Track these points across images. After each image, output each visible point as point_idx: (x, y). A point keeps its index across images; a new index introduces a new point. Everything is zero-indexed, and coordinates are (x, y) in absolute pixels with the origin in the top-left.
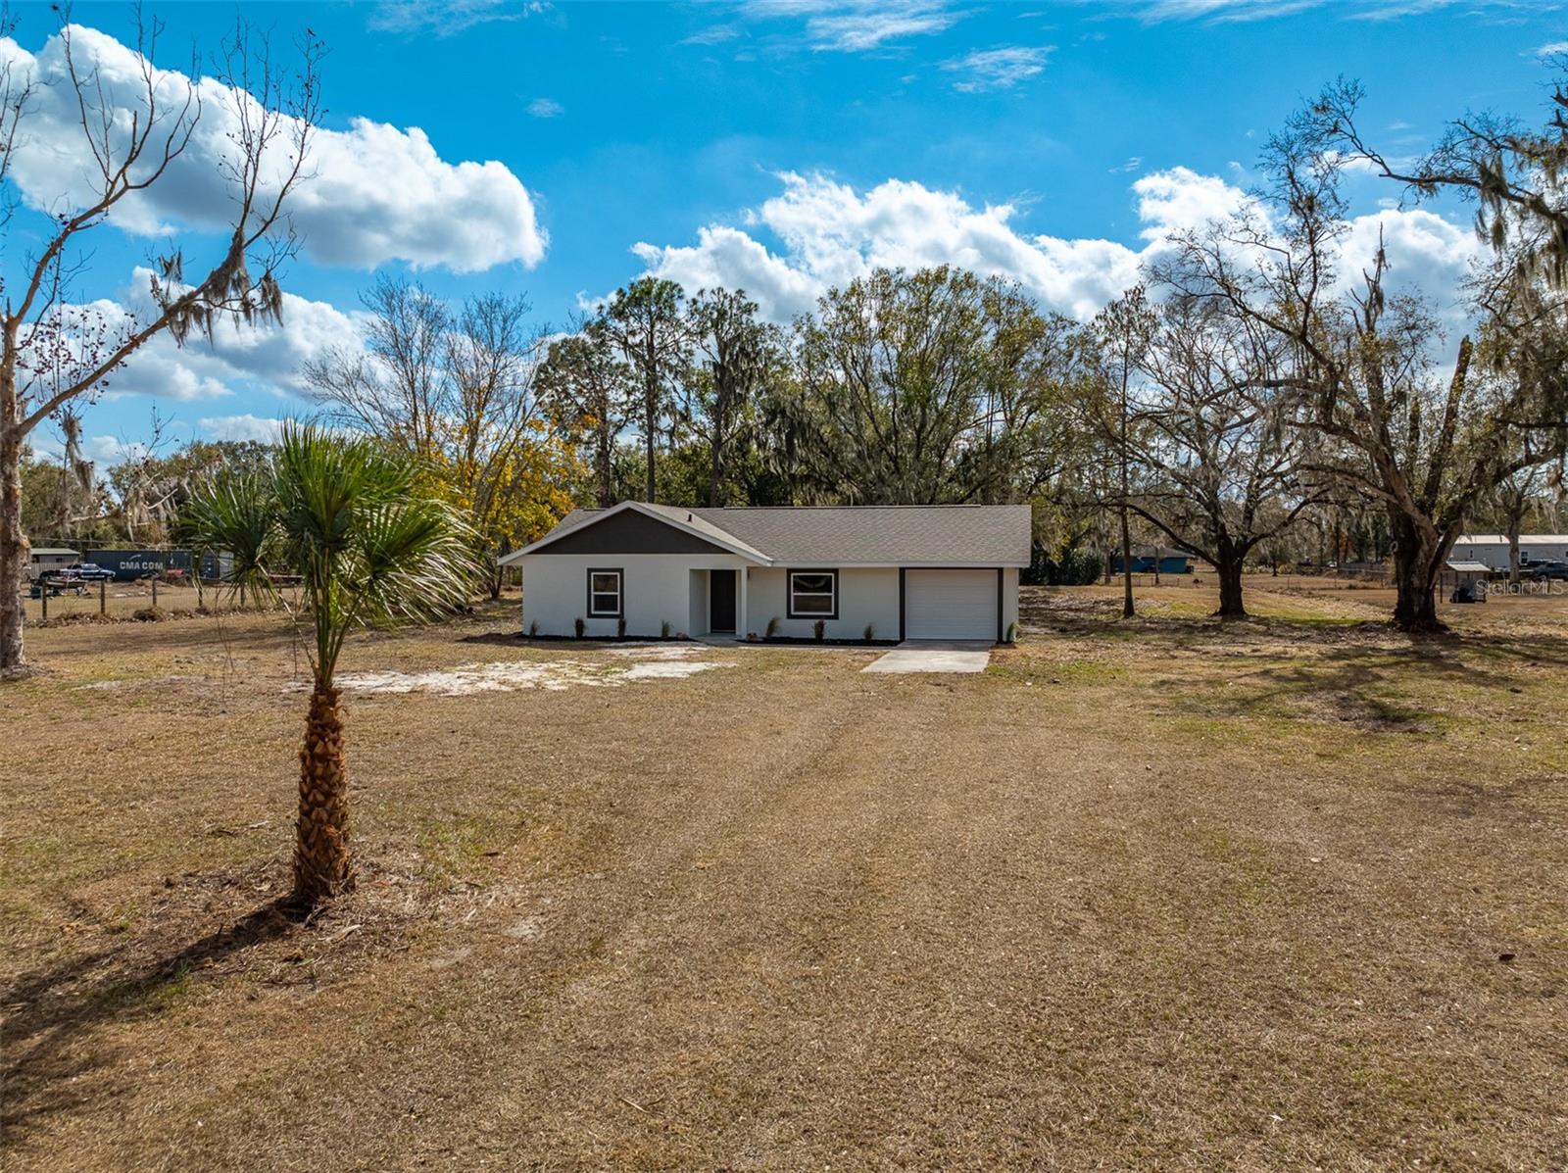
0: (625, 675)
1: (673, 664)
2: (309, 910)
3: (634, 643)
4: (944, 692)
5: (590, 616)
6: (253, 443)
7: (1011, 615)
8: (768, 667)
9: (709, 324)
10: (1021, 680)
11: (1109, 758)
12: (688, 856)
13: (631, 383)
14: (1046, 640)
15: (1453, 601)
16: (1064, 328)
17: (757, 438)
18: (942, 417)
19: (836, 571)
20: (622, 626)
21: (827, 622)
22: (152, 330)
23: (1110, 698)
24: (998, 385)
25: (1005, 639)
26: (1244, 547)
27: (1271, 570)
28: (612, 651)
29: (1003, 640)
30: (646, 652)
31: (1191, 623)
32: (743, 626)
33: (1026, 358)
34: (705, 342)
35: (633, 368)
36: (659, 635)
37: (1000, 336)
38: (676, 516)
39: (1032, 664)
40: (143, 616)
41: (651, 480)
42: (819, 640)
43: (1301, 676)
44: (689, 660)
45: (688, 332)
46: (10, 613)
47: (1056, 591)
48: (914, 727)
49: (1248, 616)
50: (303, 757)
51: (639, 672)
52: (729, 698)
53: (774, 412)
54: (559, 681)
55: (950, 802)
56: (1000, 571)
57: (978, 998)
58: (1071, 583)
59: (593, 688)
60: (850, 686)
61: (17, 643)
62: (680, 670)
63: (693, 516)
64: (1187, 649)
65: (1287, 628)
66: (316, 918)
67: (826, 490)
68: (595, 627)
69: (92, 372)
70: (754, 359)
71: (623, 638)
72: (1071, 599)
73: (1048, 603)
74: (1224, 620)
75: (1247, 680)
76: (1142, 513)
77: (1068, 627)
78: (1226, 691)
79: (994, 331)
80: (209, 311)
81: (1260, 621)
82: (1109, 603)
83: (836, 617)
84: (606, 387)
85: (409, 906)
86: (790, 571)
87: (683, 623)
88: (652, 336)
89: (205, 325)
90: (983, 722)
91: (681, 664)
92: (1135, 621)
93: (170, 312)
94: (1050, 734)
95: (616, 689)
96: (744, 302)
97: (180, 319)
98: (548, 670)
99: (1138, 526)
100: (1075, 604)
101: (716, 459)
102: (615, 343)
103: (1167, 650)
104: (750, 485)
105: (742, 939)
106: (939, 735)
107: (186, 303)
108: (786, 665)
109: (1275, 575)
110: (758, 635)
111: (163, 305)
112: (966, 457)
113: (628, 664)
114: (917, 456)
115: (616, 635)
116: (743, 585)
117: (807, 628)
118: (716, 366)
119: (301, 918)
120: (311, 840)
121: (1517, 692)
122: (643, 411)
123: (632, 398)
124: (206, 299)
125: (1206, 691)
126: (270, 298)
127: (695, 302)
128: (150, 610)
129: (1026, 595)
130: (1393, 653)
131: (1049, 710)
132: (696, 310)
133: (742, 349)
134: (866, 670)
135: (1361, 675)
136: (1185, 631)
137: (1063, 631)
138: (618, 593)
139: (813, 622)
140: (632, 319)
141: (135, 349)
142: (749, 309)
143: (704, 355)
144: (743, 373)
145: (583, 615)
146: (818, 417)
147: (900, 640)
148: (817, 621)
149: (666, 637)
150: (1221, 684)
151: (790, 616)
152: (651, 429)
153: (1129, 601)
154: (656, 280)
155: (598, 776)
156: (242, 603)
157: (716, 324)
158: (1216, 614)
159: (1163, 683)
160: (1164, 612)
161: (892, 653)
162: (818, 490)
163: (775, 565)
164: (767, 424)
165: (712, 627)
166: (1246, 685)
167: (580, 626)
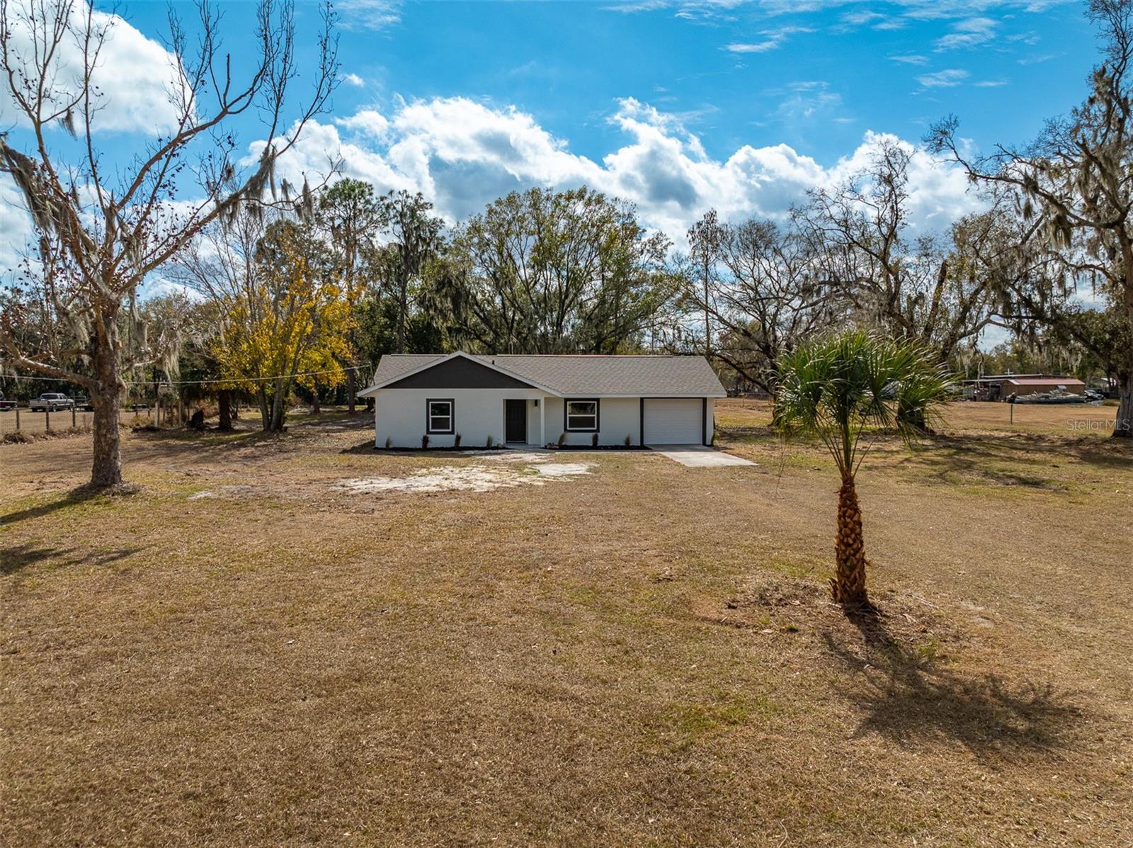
3: (469, 453)
5: (430, 433)
19: (598, 400)
21: (599, 434)
22: (208, 220)
25: (708, 442)
32: (541, 438)
36: (486, 446)
42: (595, 446)
56: (705, 400)
63: (496, 362)
71: (459, 449)
76: (725, 360)
83: (598, 431)
86: (566, 400)
87: (501, 437)
93: (222, 206)
97: (229, 212)
107: (234, 200)
110: (554, 445)
115: (454, 446)
116: (541, 410)
117: (586, 439)
118: (401, 246)
127: (382, 199)
138: (451, 416)
145: (425, 432)
148: (594, 434)
149: (490, 448)
151: (569, 431)
163: (562, 395)
164: (438, 291)
165: (507, 439)
167: (425, 440)
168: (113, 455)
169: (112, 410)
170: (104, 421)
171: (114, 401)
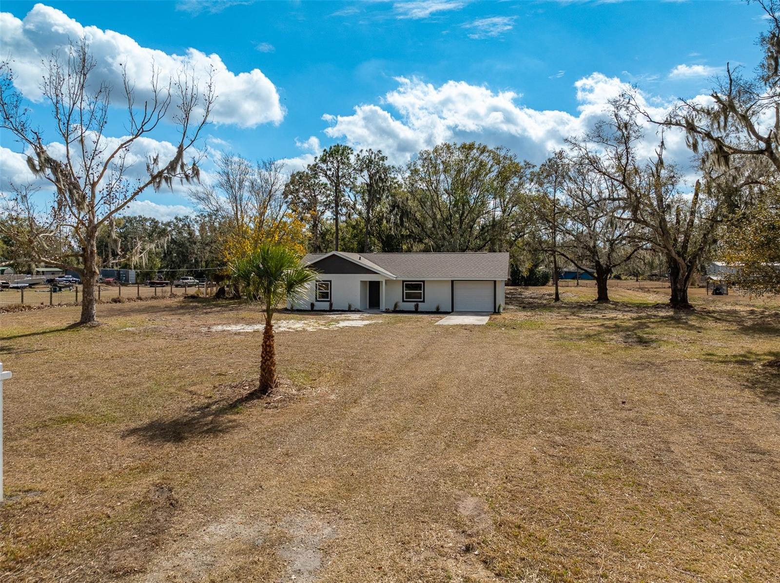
0: (337, 325)
1: (355, 321)
2: (267, 392)
3: (337, 313)
4: (468, 332)
5: (317, 301)
6: (140, 217)
7: (501, 300)
8: (396, 323)
9: (365, 166)
10: (500, 327)
11: (526, 354)
12: (378, 381)
13: (328, 192)
14: (516, 311)
15: (713, 294)
16: (529, 167)
17: (386, 218)
18: (471, 211)
19: (424, 281)
20: (331, 305)
21: (420, 304)
22: (146, 185)
23: (534, 334)
24: (499, 193)
25: (497, 311)
26: (608, 271)
27: (636, 278)
28: (329, 316)
29: (496, 312)
30: (343, 316)
31: (583, 304)
32: (383, 305)
33: (511, 182)
34: (362, 174)
35: (329, 185)
36: (347, 309)
37: (500, 173)
38: (354, 257)
39: (507, 321)
40: (116, 301)
41: (337, 238)
42: (416, 311)
43: (616, 326)
44: (363, 319)
45: (355, 169)
46: (91, 300)
47: (527, 289)
48: (455, 344)
49: (610, 301)
50: (263, 346)
51: (342, 324)
52: (383, 334)
53: (394, 206)
54: (311, 328)
55: (466, 367)
56: (495, 281)
57: (468, 410)
58: (535, 285)
59: (326, 330)
60: (430, 329)
61: (94, 312)
62: (360, 324)
63: (362, 258)
64: (575, 316)
65: (626, 306)
66: (269, 394)
67: (418, 242)
68: (319, 306)
69: (123, 203)
70: (385, 182)
71: (331, 311)
72: (533, 293)
73: (522, 295)
74: (598, 303)
75: (593, 328)
76: (563, 255)
77: (527, 306)
78: (583, 332)
79: (497, 170)
80: (170, 178)
81: (616, 304)
82: (549, 295)
83: (423, 301)
84: (316, 194)
85: (294, 392)
86: (403, 281)
87: (357, 305)
88: (338, 171)
89: (169, 183)
90: (482, 342)
91: (359, 321)
92: (558, 303)
93: (154, 178)
94: (506, 346)
95: (336, 331)
96: (381, 156)
97: (158, 181)
98: (305, 324)
99: (561, 261)
100: (534, 295)
101: (367, 228)
102: (321, 174)
103: (565, 316)
104: (383, 239)
105: (399, 399)
106: (464, 347)
107: (160, 174)
108: (404, 322)
109: (637, 281)
110: (390, 309)
111: (151, 175)
112: (483, 228)
113: (337, 321)
114: (460, 227)
115: (328, 309)
116: (383, 288)
117: (411, 306)
118: (367, 184)
119: (265, 394)
120: (266, 371)
121: (700, 332)
122: (333, 205)
123: (329, 199)
124: (168, 173)
125: (575, 332)
126: (195, 172)
127: (358, 156)
128: (118, 298)
129: (512, 291)
130: (663, 317)
131: (509, 338)
132: (359, 159)
133: (380, 177)
134: (436, 324)
135: (642, 326)
136: (579, 307)
137: (524, 307)
138: (329, 291)
139: (414, 304)
140: (329, 163)
141: (140, 192)
142: (383, 159)
143: (362, 179)
144: (380, 188)
145: (313, 300)
146: (415, 209)
147: (451, 312)
148: (415, 303)
149: (350, 310)
150: (582, 329)
151: (403, 301)
152: (337, 213)
153: (557, 294)
154: (341, 146)
155: (340, 359)
156: (155, 294)
157: (368, 167)
158: (595, 300)
159: (558, 329)
160: (575, 299)
161: (448, 317)
162: (414, 242)
163: (398, 279)
164: (391, 211)
165: (370, 307)
166: (592, 330)
167: (312, 305)
168: (90, 307)
169: (90, 284)
170: (86, 290)
171: (92, 280)
